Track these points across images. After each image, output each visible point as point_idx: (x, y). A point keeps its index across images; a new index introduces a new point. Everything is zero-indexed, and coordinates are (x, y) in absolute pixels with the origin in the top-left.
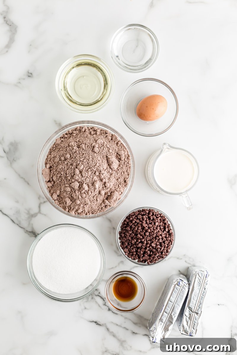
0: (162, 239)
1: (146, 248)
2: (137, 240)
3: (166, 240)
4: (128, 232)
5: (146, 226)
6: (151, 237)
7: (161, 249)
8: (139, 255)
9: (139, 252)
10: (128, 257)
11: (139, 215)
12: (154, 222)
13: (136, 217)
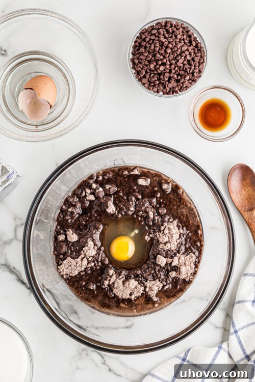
0: (190, 54)
3: (196, 56)
4: (143, 55)
5: (166, 41)
6: (175, 55)
7: (190, 69)
8: (164, 82)
9: (163, 79)
10: (149, 89)
11: (154, 31)
12: (175, 35)
13: (149, 33)
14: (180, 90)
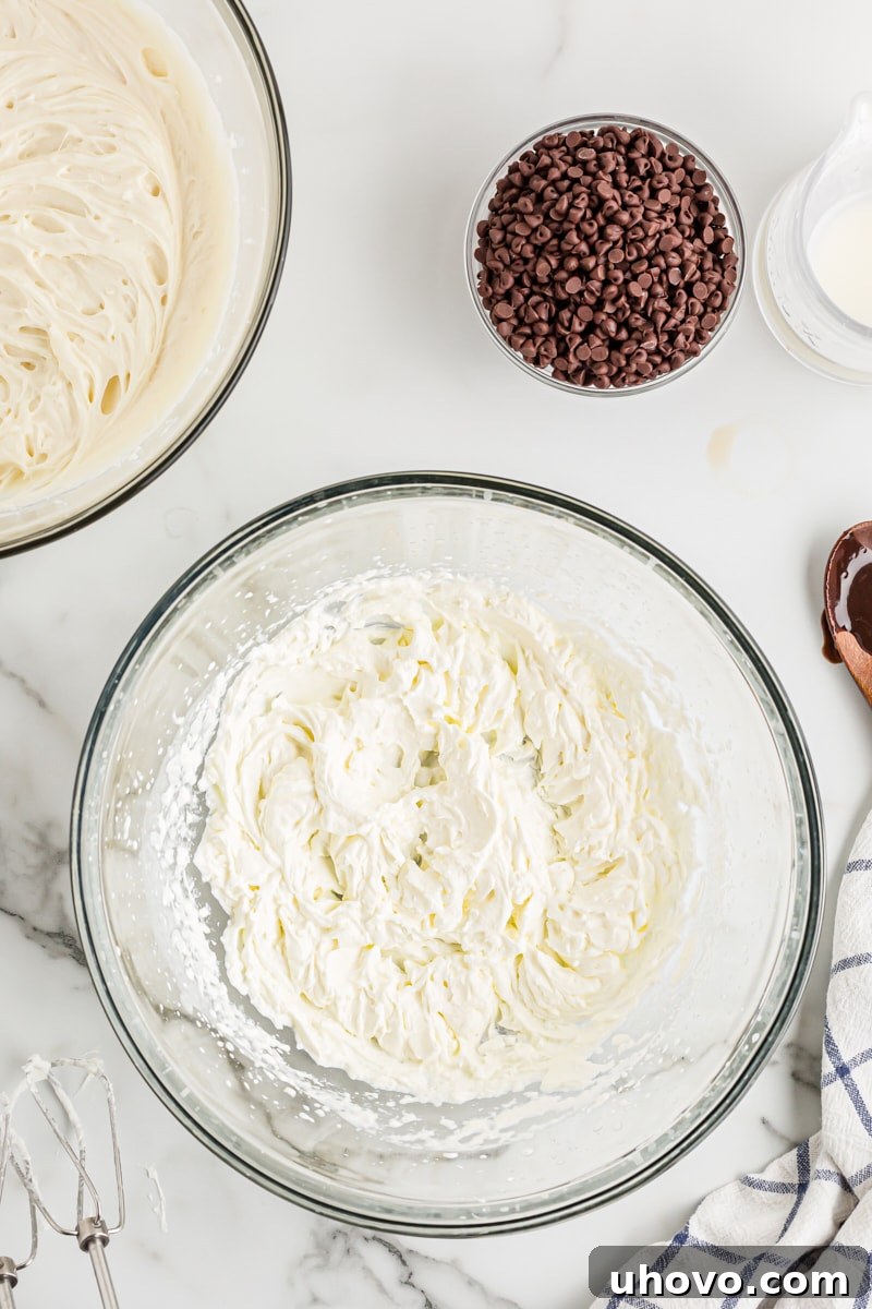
0: (683, 267)
1: (598, 306)
2: (564, 256)
3: (702, 279)
4: (523, 220)
5: (614, 199)
6: (629, 254)
7: (669, 316)
8: (565, 336)
9: (567, 324)
10: (510, 344)
11: (584, 150)
12: (650, 186)
13: (567, 154)
14: (613, 380)
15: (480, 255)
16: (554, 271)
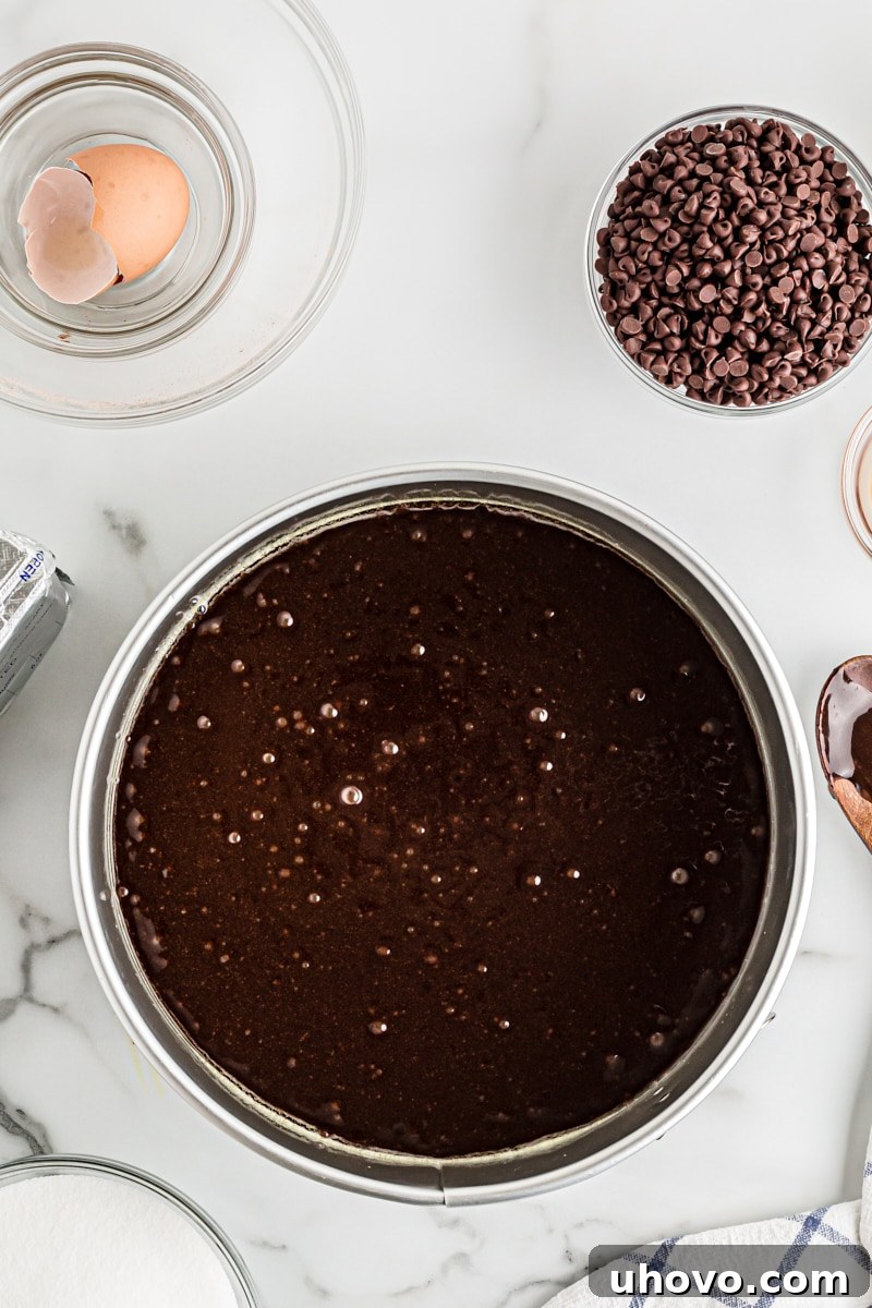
0: (828, 268)
1: (736, 316)
2: (696, 262)
3: (848, 281)
4: (649, 225)
5: (749, 196)
6: (769, 257)
7: (814, 323)
8: (701, 350)
9: (701, 337)
10: (640, 361)
11: (713, 145)
12: (788, 182)
13: (694, 150)
14: (754, 397)
15: (601, 266)
16: (685, 280)
